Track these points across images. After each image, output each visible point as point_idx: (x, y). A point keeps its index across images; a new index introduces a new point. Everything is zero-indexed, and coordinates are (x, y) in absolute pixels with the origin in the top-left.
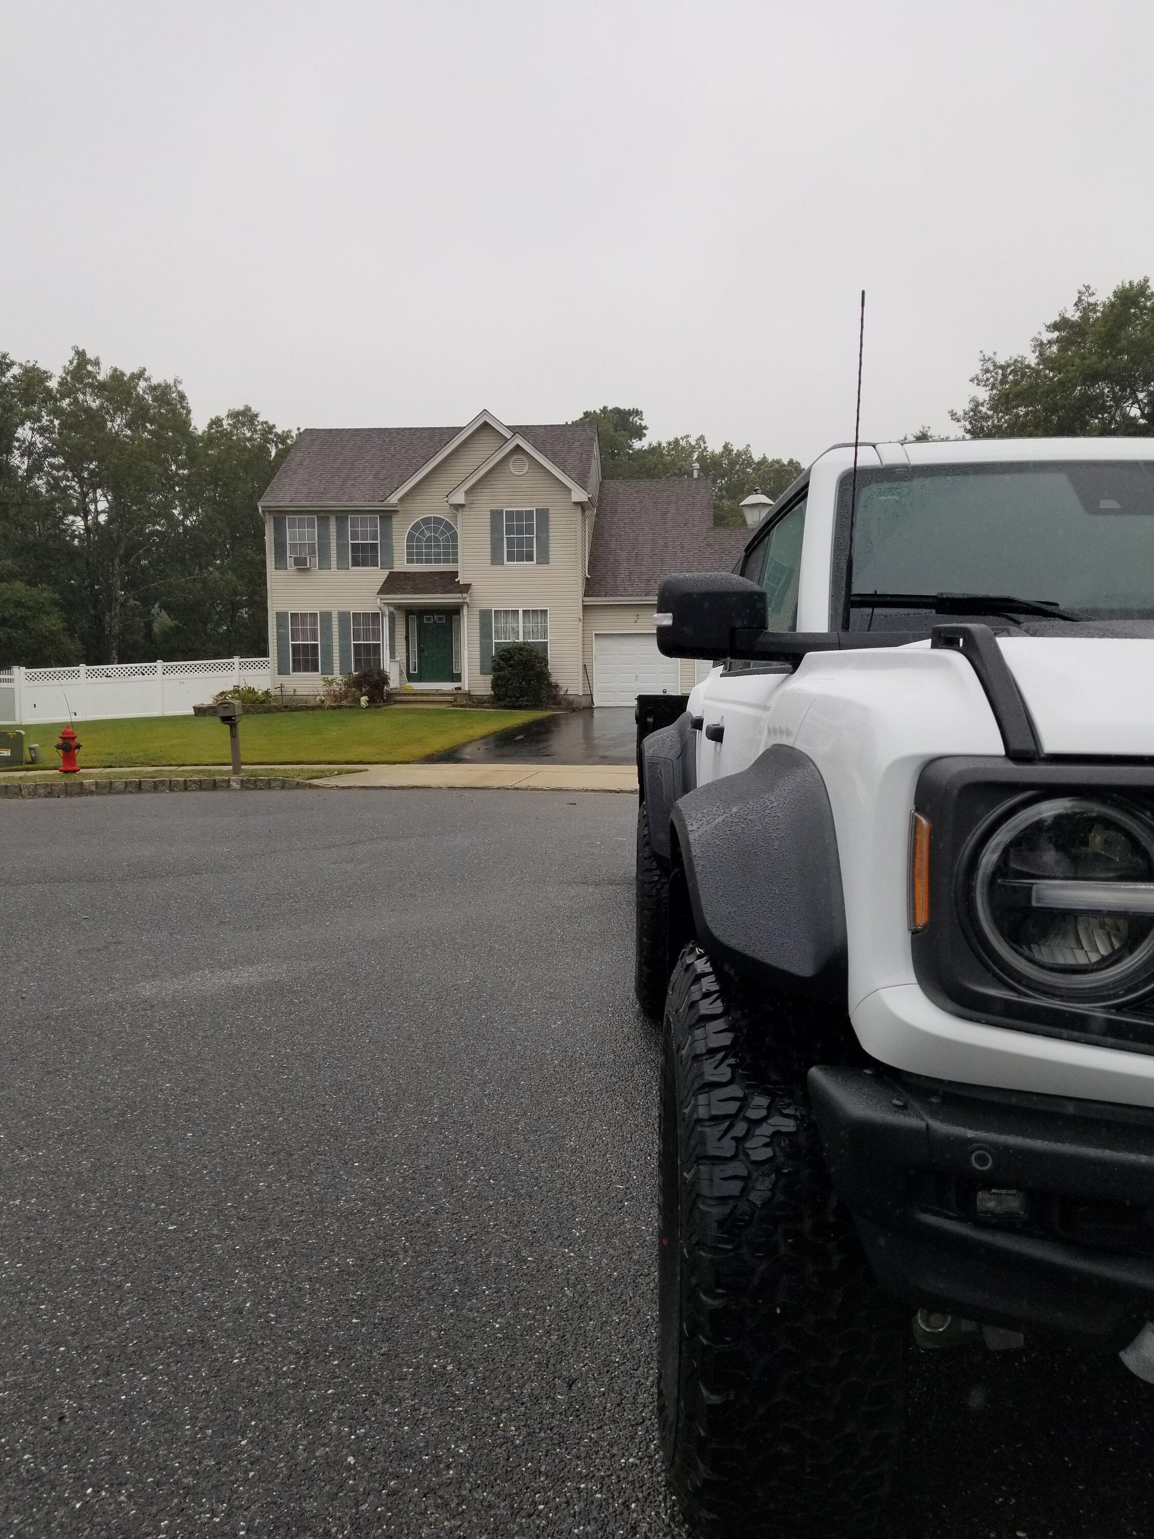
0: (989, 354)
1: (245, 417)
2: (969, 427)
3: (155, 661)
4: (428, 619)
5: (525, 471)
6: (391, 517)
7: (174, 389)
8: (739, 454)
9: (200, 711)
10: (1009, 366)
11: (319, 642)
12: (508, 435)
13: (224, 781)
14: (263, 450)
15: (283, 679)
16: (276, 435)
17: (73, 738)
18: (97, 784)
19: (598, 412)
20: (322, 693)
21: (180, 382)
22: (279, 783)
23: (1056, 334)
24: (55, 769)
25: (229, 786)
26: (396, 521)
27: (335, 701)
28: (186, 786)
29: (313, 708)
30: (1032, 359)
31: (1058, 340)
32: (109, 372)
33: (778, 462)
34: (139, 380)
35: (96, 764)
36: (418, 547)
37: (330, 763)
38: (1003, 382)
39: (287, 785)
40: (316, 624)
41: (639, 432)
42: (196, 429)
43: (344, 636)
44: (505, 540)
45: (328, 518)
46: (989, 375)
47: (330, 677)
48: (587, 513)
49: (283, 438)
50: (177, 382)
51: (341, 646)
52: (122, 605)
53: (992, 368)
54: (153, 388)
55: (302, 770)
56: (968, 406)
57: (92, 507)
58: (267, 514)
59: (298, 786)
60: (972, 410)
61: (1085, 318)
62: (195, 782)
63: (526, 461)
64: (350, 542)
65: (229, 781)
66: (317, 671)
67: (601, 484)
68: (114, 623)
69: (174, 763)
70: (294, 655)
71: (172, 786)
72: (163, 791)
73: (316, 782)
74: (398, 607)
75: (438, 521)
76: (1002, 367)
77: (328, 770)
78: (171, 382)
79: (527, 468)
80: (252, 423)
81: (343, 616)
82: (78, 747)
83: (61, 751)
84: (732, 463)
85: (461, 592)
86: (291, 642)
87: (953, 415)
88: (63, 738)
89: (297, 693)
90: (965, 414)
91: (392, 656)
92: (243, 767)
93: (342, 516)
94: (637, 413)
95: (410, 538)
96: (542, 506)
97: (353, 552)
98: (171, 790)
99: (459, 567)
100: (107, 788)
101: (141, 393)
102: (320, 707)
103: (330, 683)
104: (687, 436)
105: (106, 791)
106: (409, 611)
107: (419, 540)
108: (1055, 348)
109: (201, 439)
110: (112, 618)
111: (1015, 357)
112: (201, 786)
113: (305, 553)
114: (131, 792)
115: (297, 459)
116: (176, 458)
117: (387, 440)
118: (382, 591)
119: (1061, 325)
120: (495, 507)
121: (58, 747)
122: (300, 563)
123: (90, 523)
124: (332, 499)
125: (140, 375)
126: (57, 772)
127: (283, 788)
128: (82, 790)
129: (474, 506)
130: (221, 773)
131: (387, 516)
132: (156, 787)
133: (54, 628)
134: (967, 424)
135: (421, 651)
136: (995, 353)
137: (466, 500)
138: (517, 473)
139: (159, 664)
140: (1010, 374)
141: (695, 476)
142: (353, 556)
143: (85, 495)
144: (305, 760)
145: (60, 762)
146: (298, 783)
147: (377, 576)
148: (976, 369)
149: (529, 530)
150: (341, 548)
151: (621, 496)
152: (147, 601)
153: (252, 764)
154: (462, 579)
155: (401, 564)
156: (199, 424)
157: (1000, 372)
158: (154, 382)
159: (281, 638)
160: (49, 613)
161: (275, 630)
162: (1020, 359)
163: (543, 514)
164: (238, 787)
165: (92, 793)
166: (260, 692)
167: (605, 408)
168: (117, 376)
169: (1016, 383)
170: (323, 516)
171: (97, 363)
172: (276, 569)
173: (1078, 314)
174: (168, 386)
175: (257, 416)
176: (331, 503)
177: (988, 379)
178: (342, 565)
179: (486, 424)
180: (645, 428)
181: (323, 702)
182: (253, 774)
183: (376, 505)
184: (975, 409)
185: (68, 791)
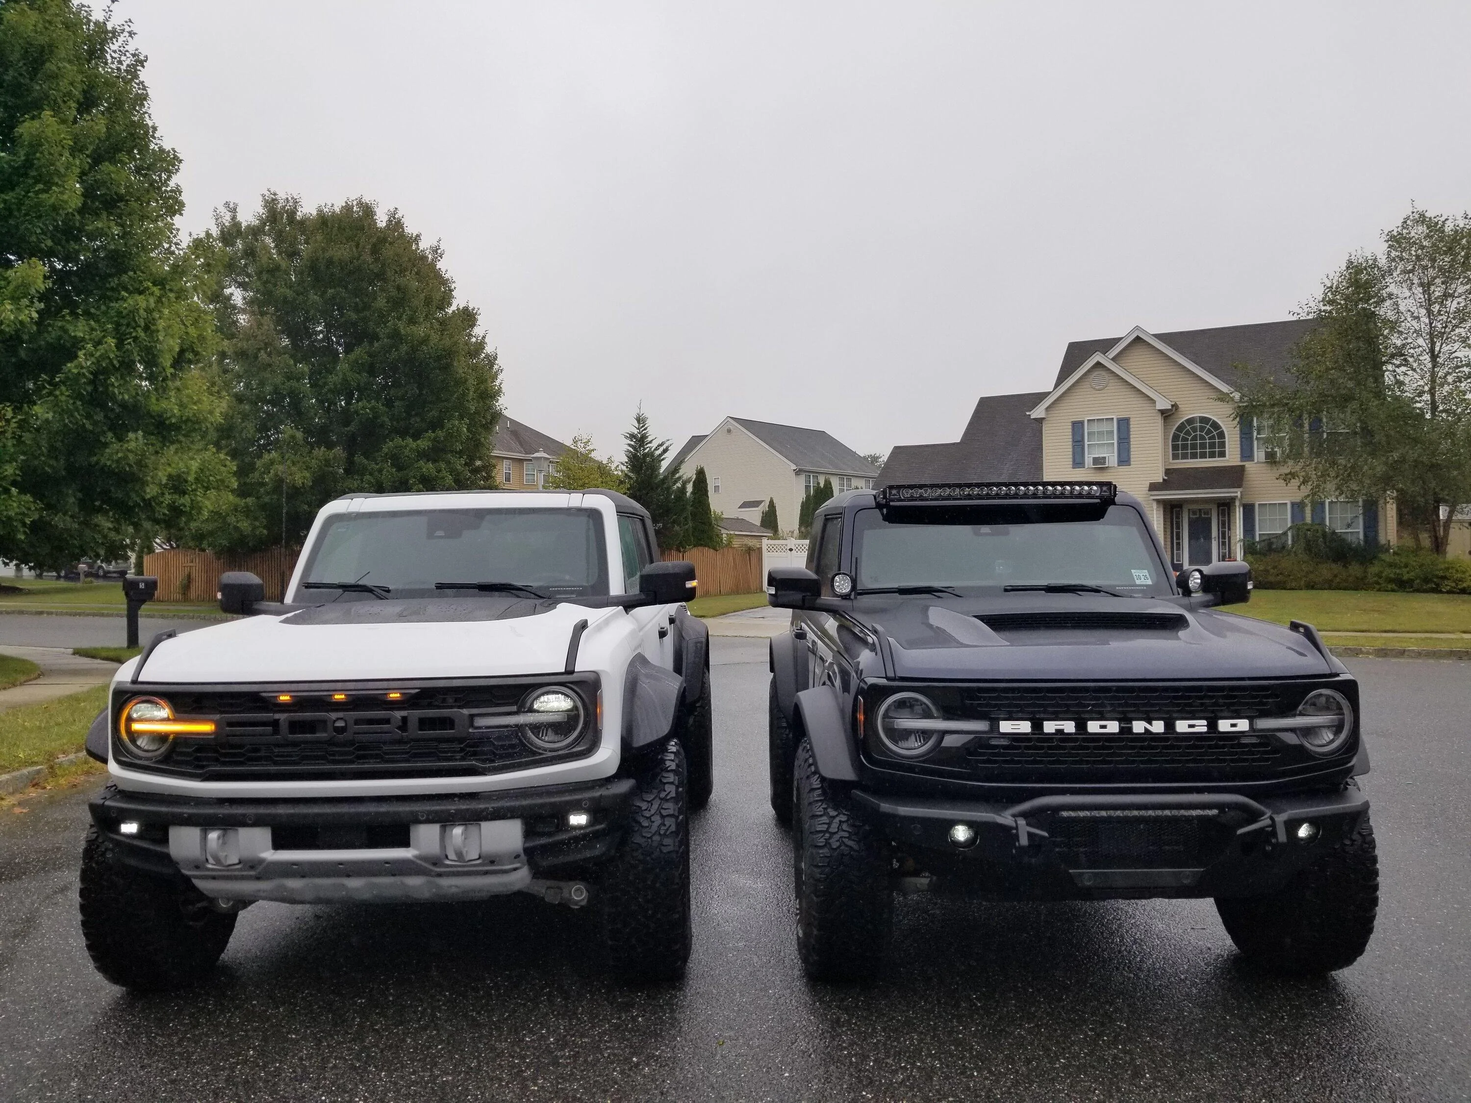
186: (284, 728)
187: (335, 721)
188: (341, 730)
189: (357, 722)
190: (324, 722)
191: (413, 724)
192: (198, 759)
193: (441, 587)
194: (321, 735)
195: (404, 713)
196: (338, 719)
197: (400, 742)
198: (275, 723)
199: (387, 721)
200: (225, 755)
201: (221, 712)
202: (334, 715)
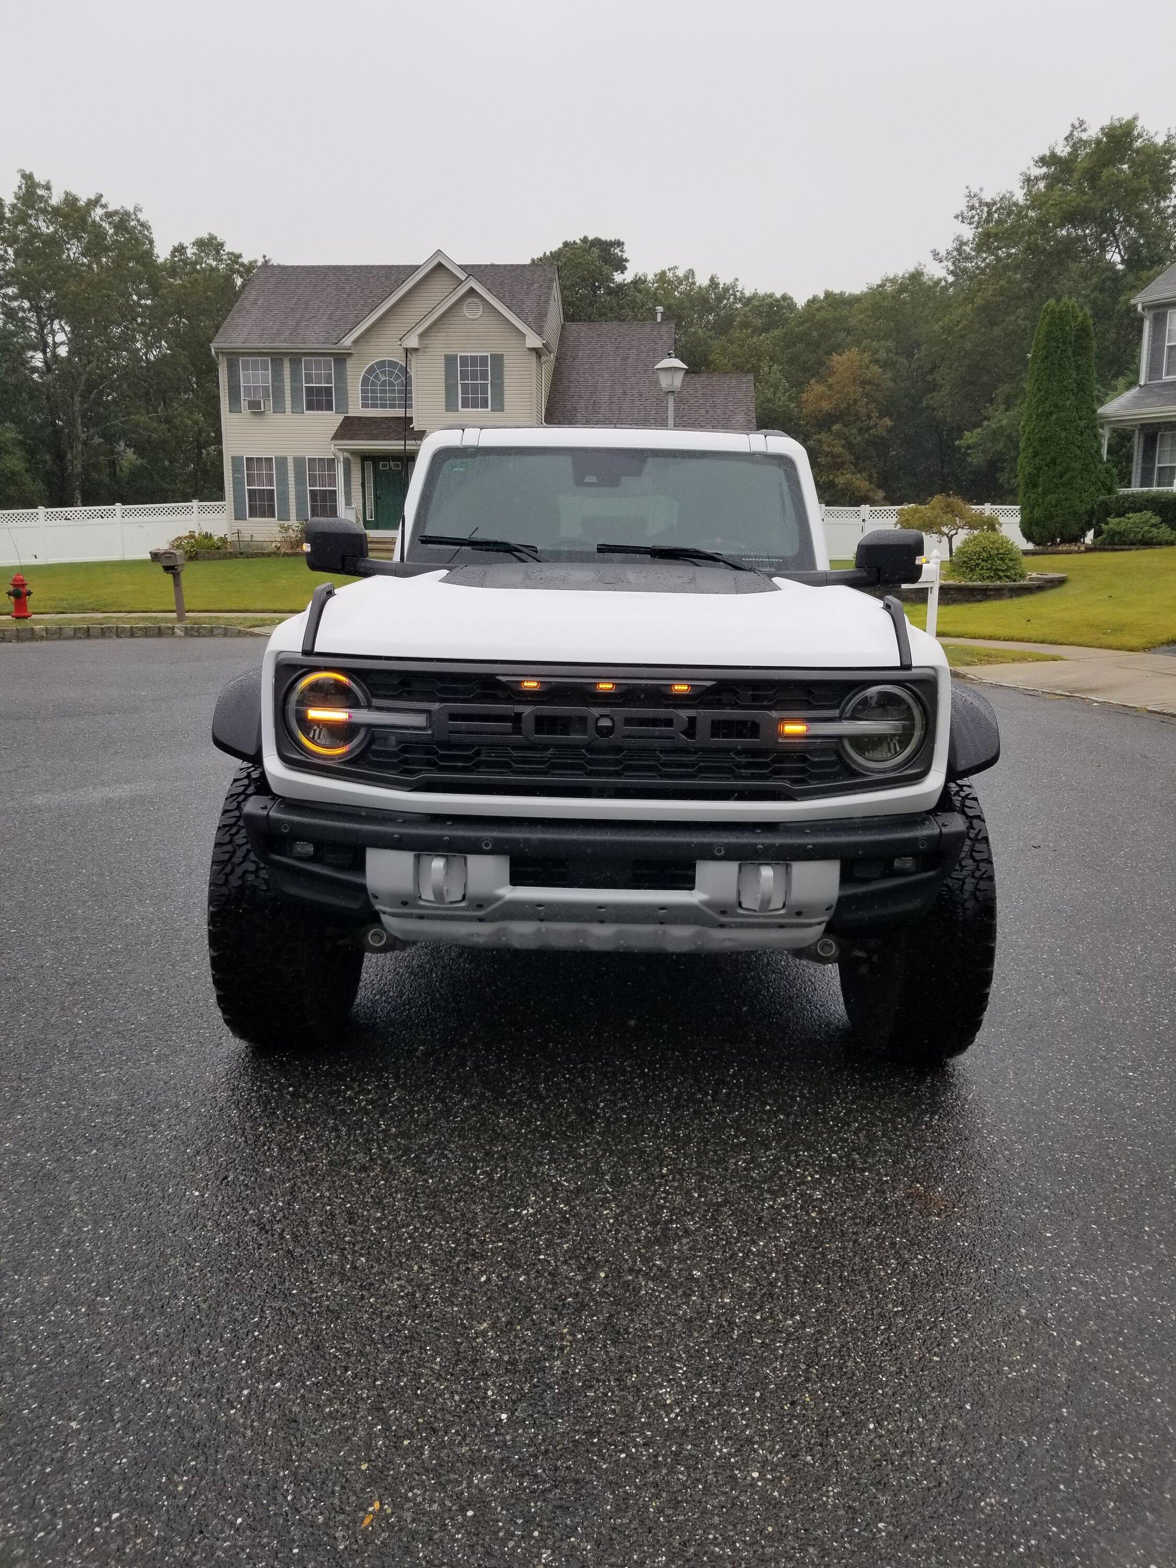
0: (975, 189)
1: (209, 245)
2: (951, 268)
3: (114, 504)
4: (384, 466)
5: (479, 315)
6: (345, 360)
7: (133, 217)
8: (726, 290)
9: (155, 556)
10: (995, 203)
11: (274, 488)
12: (462, 276)
13: (168, 628)
14: (229, 280)
15: (240, 524)
16: (242, 265)
17: (24, 585)
18: (47, 630)
19: (579, 242)
20: (279, 539)
21: (140, 210)
22: (221, 631)
23: (1044, 170)
24: (8, 614)
25: (173, 633)
26: (350, 364)
27: (292, 548)
28: (132, 633)
29: (269, 555)
30: (1020, 196)
31: (1045, 177)
32: (63, 196)
33: (771, 296)
34: (95, 206)
35: (47, 610)
36: (373, 391)
37: (275, 612)
38: (988, 221)
39: (229, 633)
40: (271, 469)
41: (620, 264)
42: (158, 257)
43: (299, 481)
44: (460, 387)
45: (282, 360)
46: (974, 212)
47: (286, 524)
48: (544, 358)
49: (249, 268)
50: (137, 209)
51: (297, 491)
52: (85, 443)
53: (977, 205)
54: (109, 215)
55: (245, 619)
56: (951, 245)
57: (50, 340)
58: (220, 356)
59: (240, 634)
60: (957, 250)
61: (1074, 154)
62: (141, 629)
63: (480, 304)
64: (304, 385)
65: (173, 628)
66: (274, 517)
67: (563, 327)
68: (76, 463)
69: (123, 609)
70: (250, 500)
71: (119, 633)
72: (110, 637)
73: (257, 630)
74: (354, 453)
75: (393, 364)
76: (987, 205)
77: (270, 619)
78: (131, 209)
79: (481, 312)
80: (218, 252)
81: (299, 462)
82: (29, 594)
83: (12, 598)
84: (719, 299)
85: (415, 439)
86: (247, 487)
87: (935, 254)
88: (14, 585)
89: (254, 539)
90: (948, 254)
91: (348, 503)
92: (187, 614)
93: (295, 358)
94: (619, 244)
95: (365, 381)
96: (497, 351)
97: (307, 395)
98: (118, 636)
99: (412, 413)
100: (56, 634)
101: (97, 219)
102: (275, 554)
103: (287, 529)
104: (675, 268)
105: (55, 636)
106: (366, 458)
107: (373, 384)
108: (1042, 185)
109: (163, 267)
110: (75, 458)
111: (1004, 192)
112: (147, 633)
113: (260, 397)
114: (80, 638)
115: (252, 298)
116: (137, 287)
117: (343, 278)
118: (335, 437)
119: (1049, 160)
120: (450, 352)
121: (9, 594)
122: (254, 405)
123: (49, 355)
124: (285, 340)
125: (95, 202)
126: (9, 617)
127: (225, 635)
128: (33, 636)
129: (427, 350)
130: (166, 620)
131: (341, 358)
132: (104, 633)
133: (16, 469)
134: (950, 264)
135: (377, 498)
136: (981, 189)
137: (420, 343)
138: (471, 317)
139: (118, 506)
140: (996, 212)
141: (659, 319)
142: (307, 400)
143: (42, 326)
144: (250, 608)
145: (12, 608)
146: (240, 631)
147: (331, 420)
148: (961, 205)
149: (484, 376)
150: (295, 391)
151: (582, 340)
152: (110, 438)
153: (199, 612)
154: (416, 426)
155: (356, 409)
156: (162, 252)
157: (986, 209)
158: (111, 208)
159: (237, 483)
160: (9, 453)
161: (231, 475)
162: (1008, 195)
163: (498, 360)
164: (182, 634)
165: (42, 638)
166: (216, 538)
167: (585, 238)
168: (71, 201)
169: (1000, 222)
170: (277, 358)
171: (48, 187)
172: (230, 411)
173: (1068, 149)
174: (127, 214)
175: (222, 245)
176: (281, 345)
177: (973, 217)
178: (296, 410)
179: (440, 266)
180: (626, 260)
181: (278, 548)
182: (196, 621)
183: (329, 347)
184: (959, 250)
185: (20, 636)
186: (528, 725)
187: (598, 719)
188: (608, 731)
189: (629, 721)
190: (583, 720)
191: (704, 728)
192: (406, 761)
193: (604, 549)
194: (576, 737)
195: (692, 713)
196: (602, 716)
197: (685, 751)
198: (517, 719)
199: (669, 722)
200: (443, 758)
201: (442, 700)
202: (596, 711)
